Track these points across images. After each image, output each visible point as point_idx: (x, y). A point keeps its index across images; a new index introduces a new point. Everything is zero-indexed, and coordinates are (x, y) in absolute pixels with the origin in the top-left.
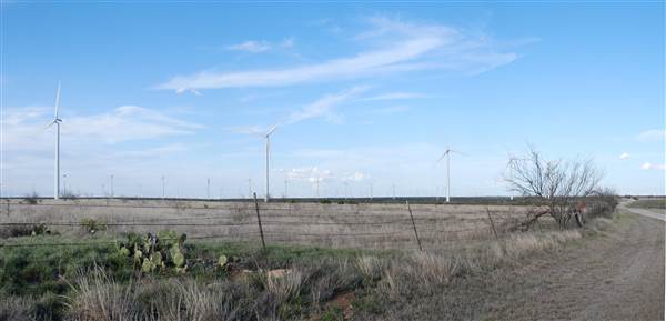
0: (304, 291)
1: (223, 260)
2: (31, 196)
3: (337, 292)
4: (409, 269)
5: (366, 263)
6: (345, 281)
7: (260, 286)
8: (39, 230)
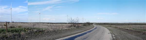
0: (37, 31)
1: (30, 29)
2: (8, 22)
3: (40, 32)
4: (48, 30)
5: (44, 30)
6: (41, 30)
7: (33, 31)
8: (14, 27)
